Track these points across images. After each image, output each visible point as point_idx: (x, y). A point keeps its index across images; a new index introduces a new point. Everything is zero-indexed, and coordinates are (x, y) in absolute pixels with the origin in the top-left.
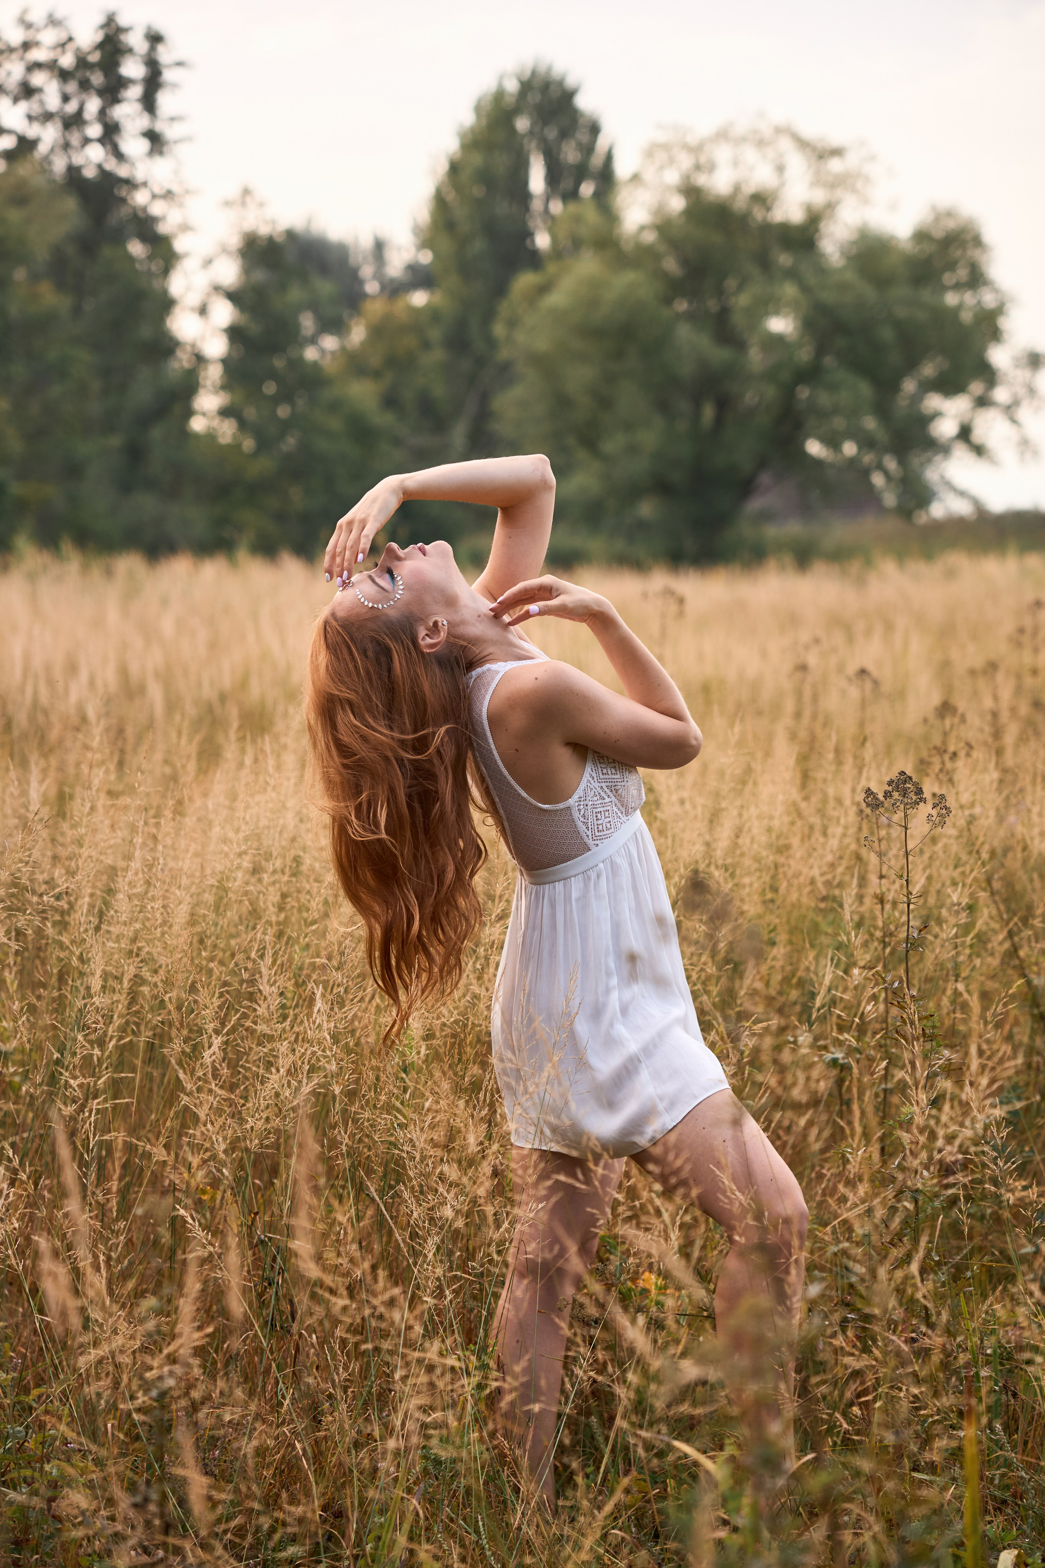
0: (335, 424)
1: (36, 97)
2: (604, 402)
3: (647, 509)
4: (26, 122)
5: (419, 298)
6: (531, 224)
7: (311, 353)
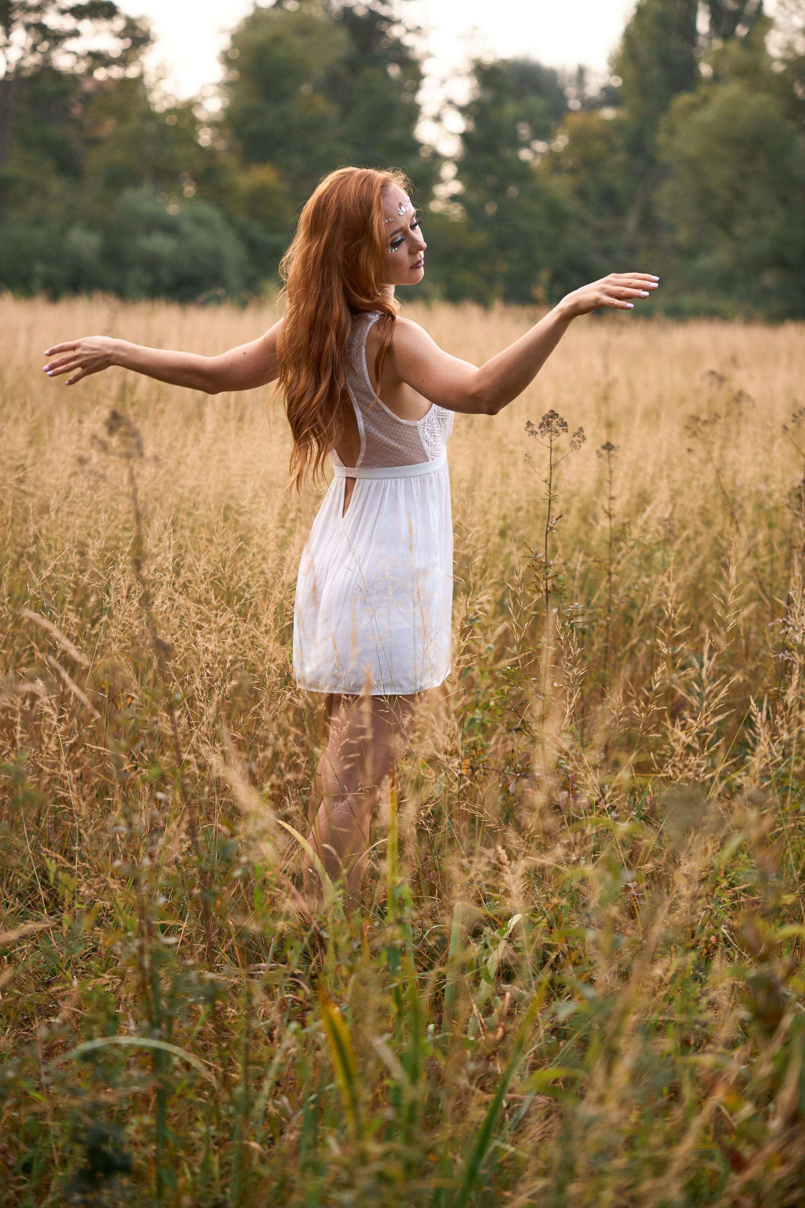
0: (536, 208)
2: (739, 195)
3: (769, 279)
5: (608, 113)
6: (697, 56)
7: (525, 154)
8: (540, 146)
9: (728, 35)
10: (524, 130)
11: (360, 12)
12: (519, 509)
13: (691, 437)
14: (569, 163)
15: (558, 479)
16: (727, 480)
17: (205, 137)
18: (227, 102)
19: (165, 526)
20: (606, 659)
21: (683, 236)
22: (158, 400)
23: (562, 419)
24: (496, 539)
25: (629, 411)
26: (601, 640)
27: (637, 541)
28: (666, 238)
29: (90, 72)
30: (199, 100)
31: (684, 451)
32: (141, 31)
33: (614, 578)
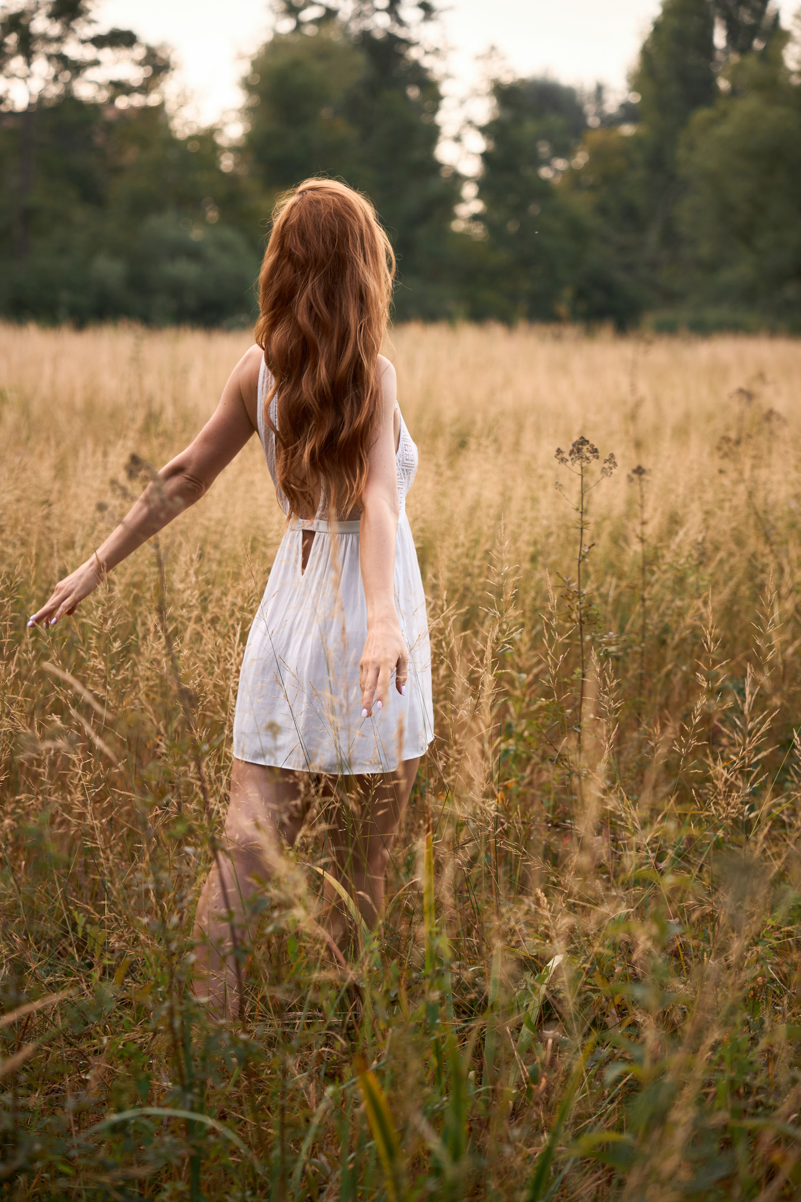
0: (557, 225)
2: (760, 209)
3: (791, 291)
5: (627, 130)
6: (715, 70)
7: (545, 173)
8: (560, 164)
9: (745, 49)
10: (544, 149)
11: (379, 35)
12: (548, 535)
13: (722, 458)
14: (590, 179)
15: (588, 502)
16: (759, 501)
17: (227, 163)
18: (249, 127)
19: (192, 560)
20: (642, 687)
21: (705, 250)
22: (184, 431)
23: (592, 446)
24: (527, 566)
25: (657, 430)
26: (635, 666)
27: (671, 566)
28: (687, 253)
29: (112, 100)
30: (219, 127)
31: (716, 472)
32: (162, 59)
33: (648, 603)
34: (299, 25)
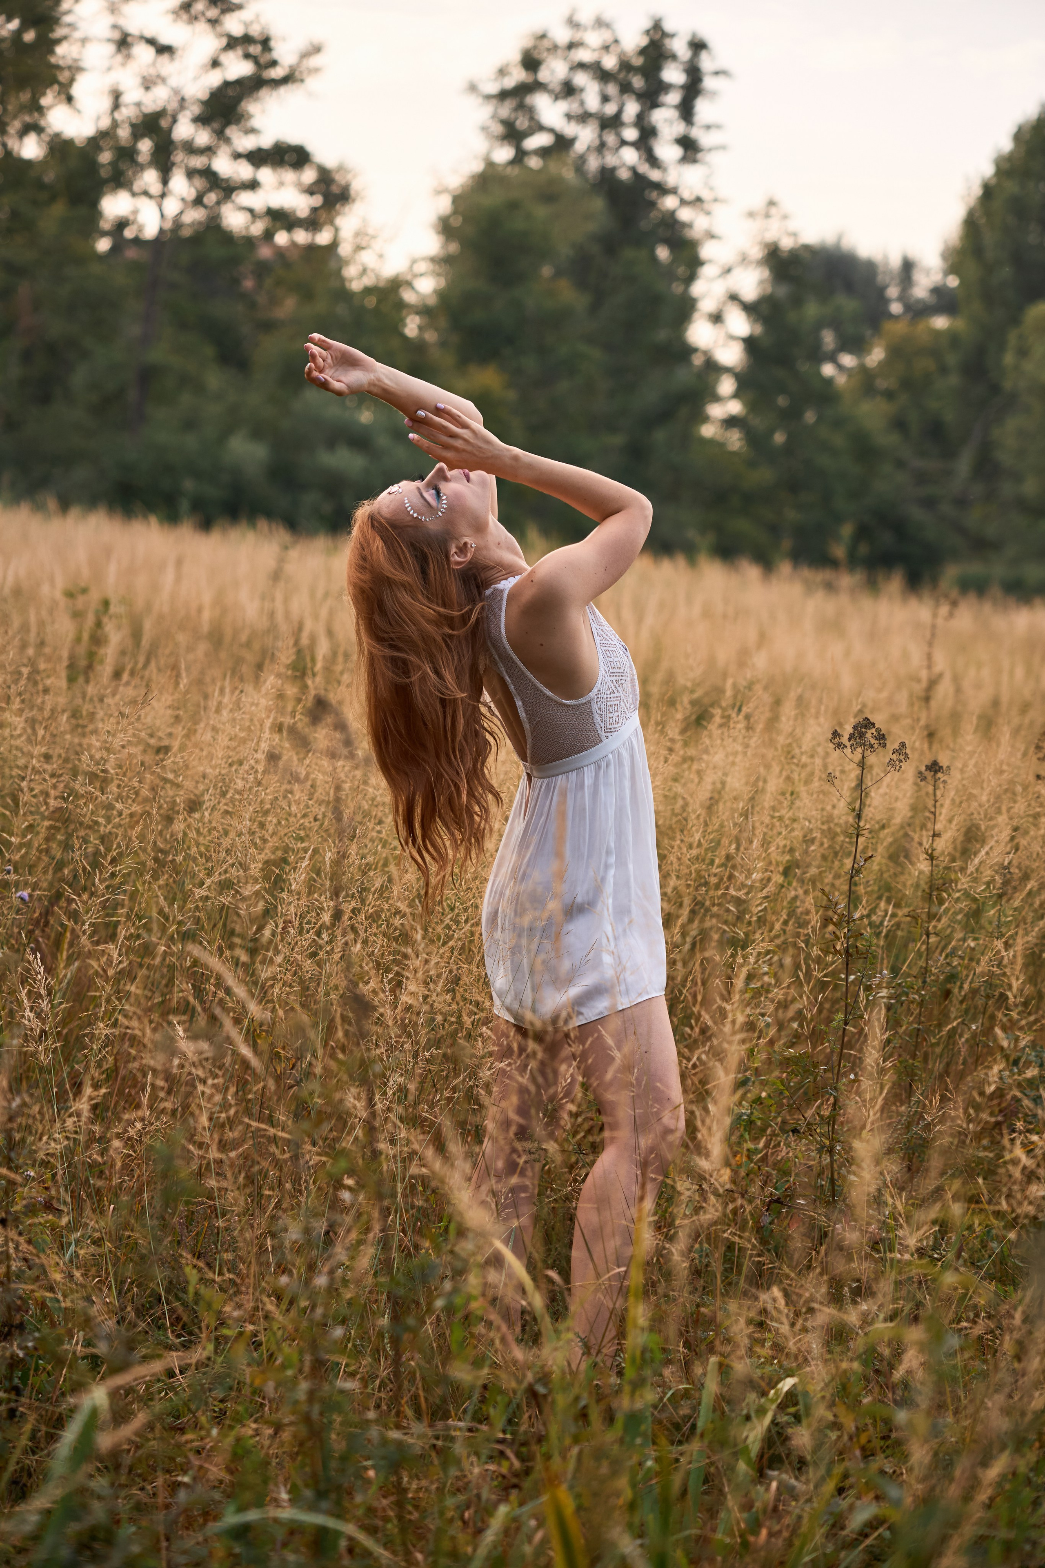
0: (839, 440)
1: (577, 97)
4: (565, 120)
5: (940, 322)
7: (828, 370)
8: (848, 360)
10: (828, 338)
11: (624, 175)
12: (809, 842)
14: (882, 384)
17: (412, 327)
18: (442, 283)
20: (916, 1047)
21: (1030, 488)
23: (879, 730)
25: (955, 717)
26: (911, 1019)
27: (966, 893)
28: (1007, 489)
29: (268, 235)
30: (408, 278)
32: (339, 185)
33: (933, 939)
34: (521, 155)
